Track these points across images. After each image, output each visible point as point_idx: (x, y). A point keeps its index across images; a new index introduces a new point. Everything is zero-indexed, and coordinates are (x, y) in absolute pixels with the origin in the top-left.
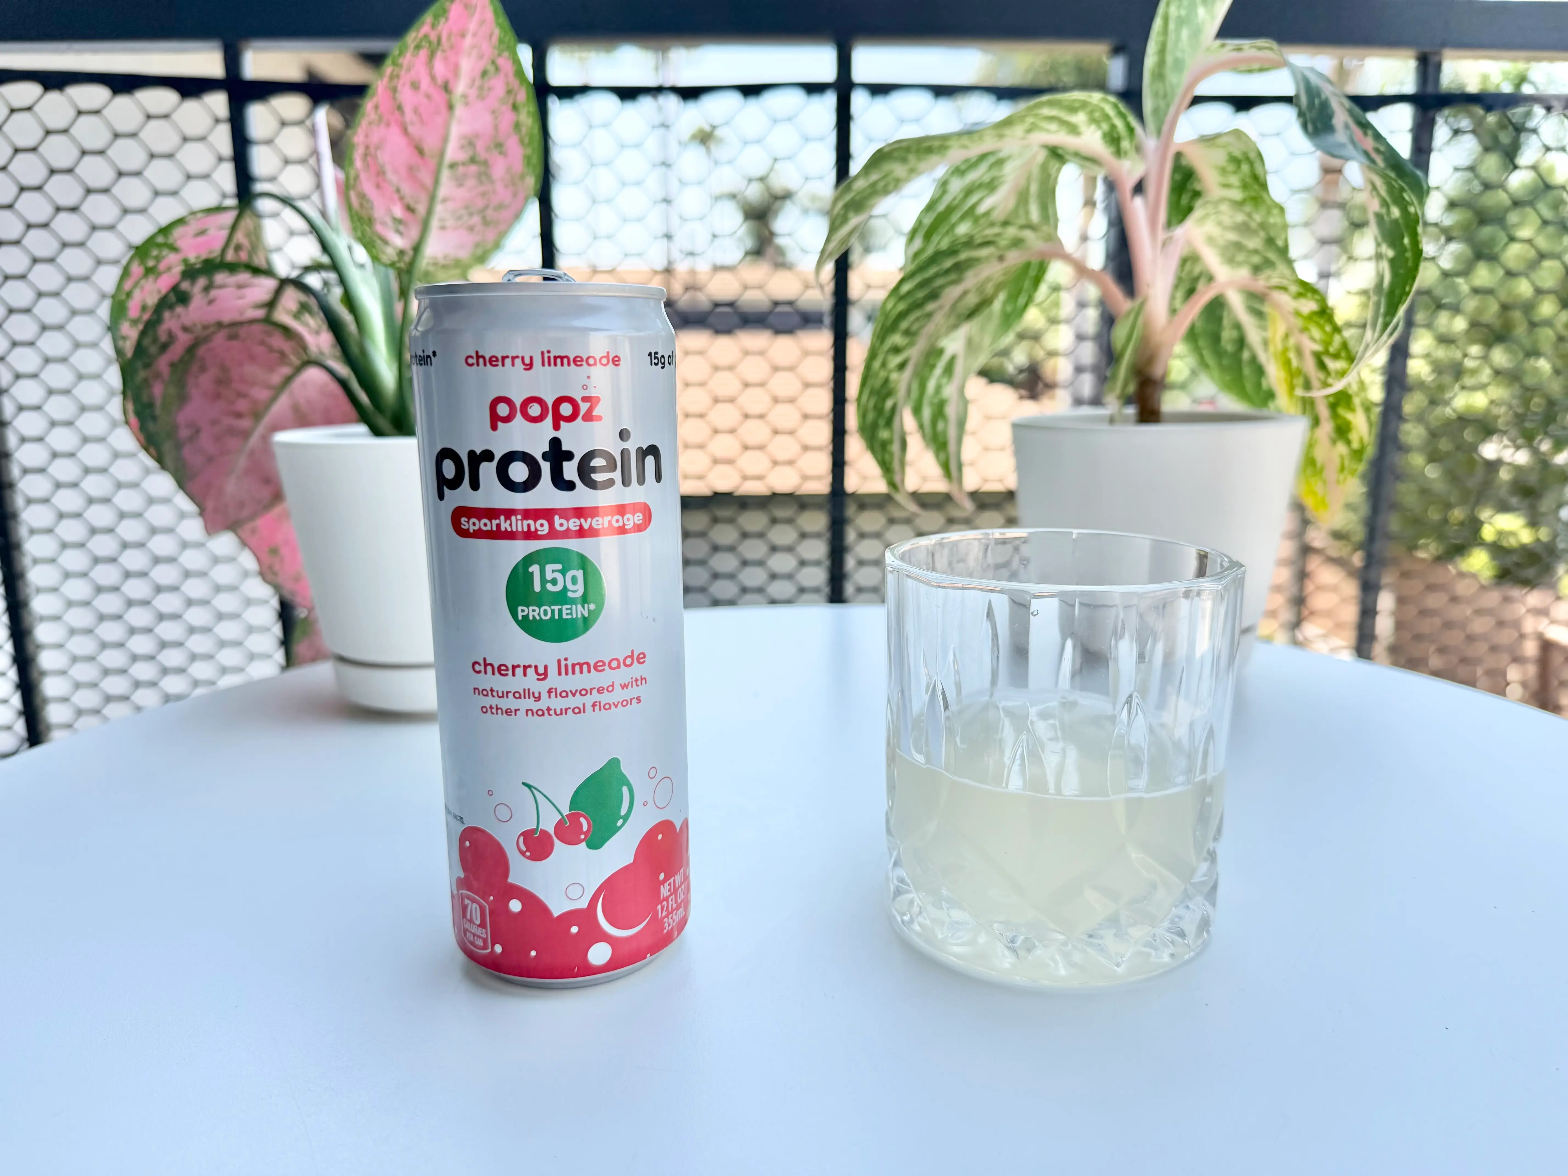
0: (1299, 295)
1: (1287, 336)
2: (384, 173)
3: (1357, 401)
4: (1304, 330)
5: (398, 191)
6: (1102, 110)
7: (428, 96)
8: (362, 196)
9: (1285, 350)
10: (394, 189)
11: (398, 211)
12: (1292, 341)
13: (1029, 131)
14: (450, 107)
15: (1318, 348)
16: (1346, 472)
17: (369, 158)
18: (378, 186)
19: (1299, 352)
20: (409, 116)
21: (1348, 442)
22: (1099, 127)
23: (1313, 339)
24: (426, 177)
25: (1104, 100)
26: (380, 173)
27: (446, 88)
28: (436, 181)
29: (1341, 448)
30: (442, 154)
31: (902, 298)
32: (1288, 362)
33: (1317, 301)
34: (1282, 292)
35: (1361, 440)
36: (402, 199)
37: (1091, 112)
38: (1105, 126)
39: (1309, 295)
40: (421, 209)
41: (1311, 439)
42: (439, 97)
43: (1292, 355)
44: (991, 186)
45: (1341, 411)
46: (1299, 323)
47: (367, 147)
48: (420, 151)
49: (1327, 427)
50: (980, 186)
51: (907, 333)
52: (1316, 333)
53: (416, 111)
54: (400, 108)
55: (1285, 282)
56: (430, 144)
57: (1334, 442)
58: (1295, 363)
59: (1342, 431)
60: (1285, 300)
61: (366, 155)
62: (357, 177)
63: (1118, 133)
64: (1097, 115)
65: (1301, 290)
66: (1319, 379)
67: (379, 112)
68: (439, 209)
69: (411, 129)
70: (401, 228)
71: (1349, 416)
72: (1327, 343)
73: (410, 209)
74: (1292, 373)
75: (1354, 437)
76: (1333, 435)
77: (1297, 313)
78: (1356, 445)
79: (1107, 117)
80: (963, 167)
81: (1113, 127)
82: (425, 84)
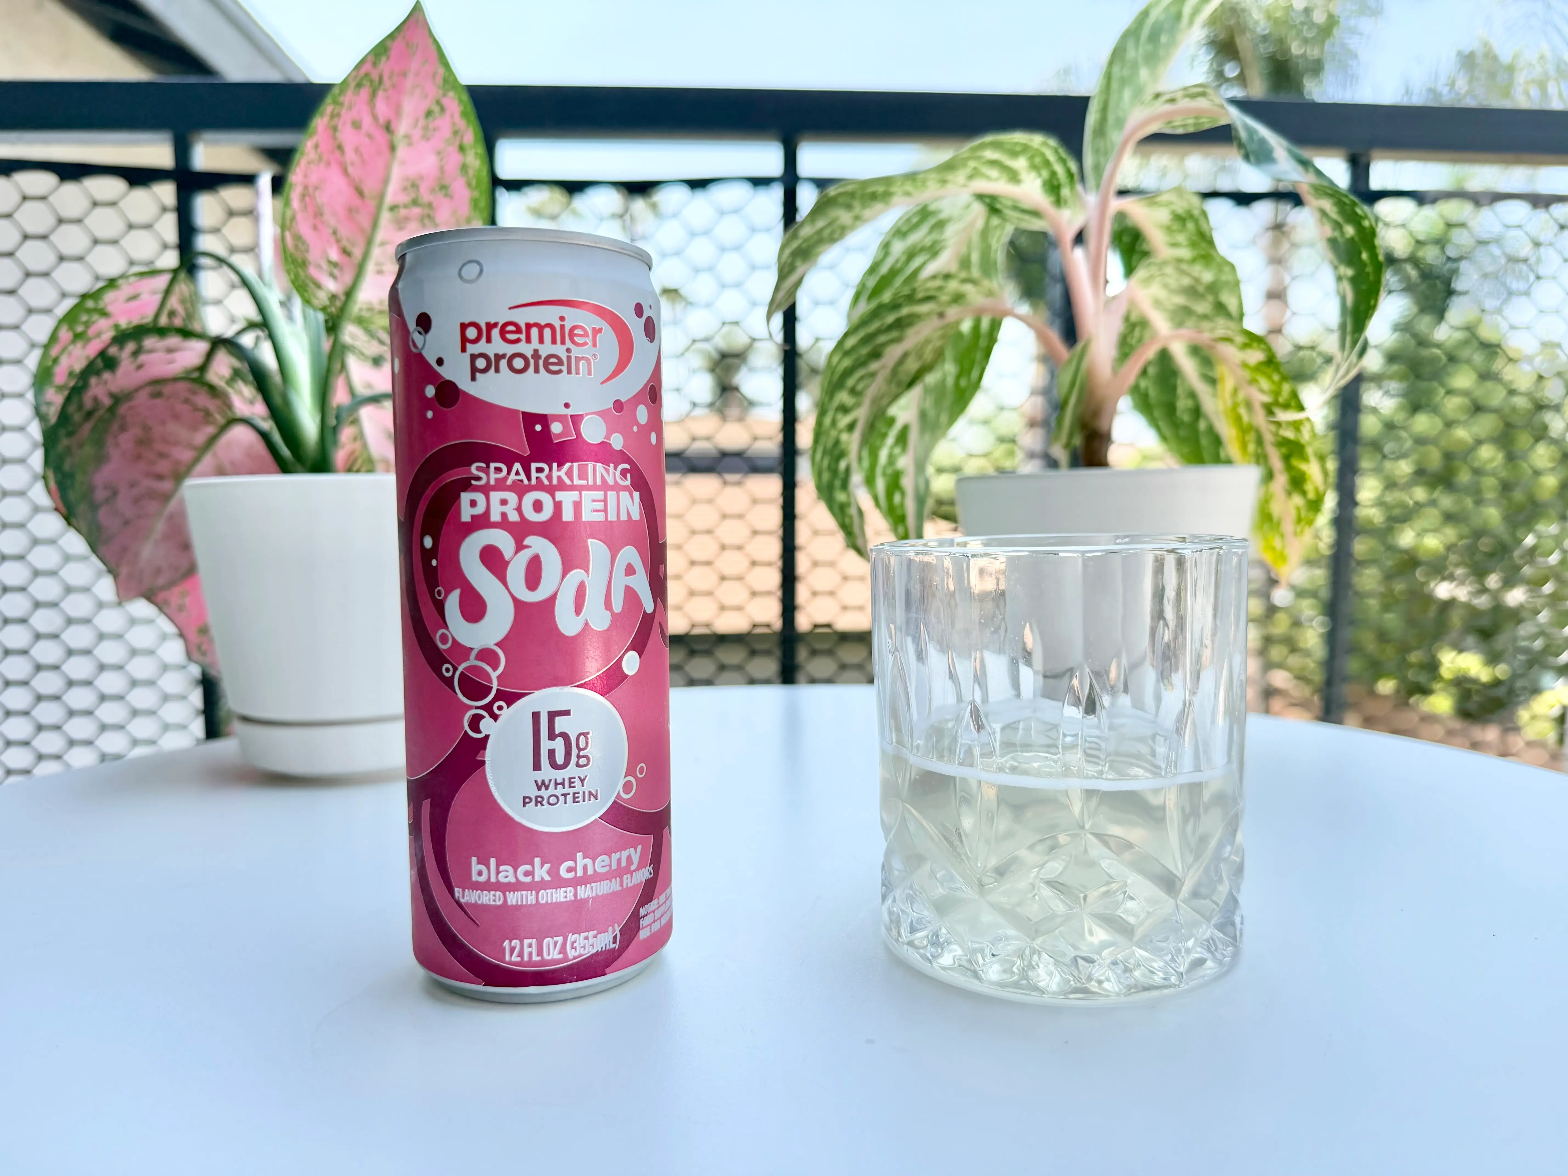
0: (1245, 346)
1: (1235, 391)
2: (321, 214)
3: (1310, 451)
4: (1253, 382)
5: (335, 233)
6: (1043, 155)
7: (369, 136)
8: (298, 238)
9: (1235, 406)
10: (331, 231)
11: (334, 255)
12: (1241, 396)
13: (971, 177)
14: (392, 148)
15: (1267, 399)
16: (1303, 523)
17: (307, 199)
18: (315, 228)
19: (1249, 405)
20: (350, 155)
21: (1304, 493)
22: (1040, 175)
23: (1262, 391)
24: (365, 221)
25: (1044, 144)
26: (318, 214)
27: (388, 128)
28: (375, 224)
29: (1297, 500)
30: (381, 196)
31: (847, 353)
32: (1238, 419)
33: (1263, 350)
34: (1228, 343)
35: (1317, 490)
36: (338, 241)
37: (1031, 158)
38: (1045, 174)
39: (1255, 344)
40: (357, 253)
41: (1267, 492)
42: (381, 138)
43: (1242, 411)
44: (933, 251)
45: (1295, 462)
46: (1247, 374)
47: (306, 187)
48: (360, 193)
49: (1281, 480)
50: (923, 249)
51: (853, 391)
52: (1265, 384)
53: (357, 151)
54: (340, 147)
55: (1229, 333)
56: (370, 187)
57: (1289, 494)
58: (1246, 418)
59: (1297, 482)
60: (1232, 353)
61: (303, 196)
62: (293, 219)
63: (1058, 179)
64: (1037, 160)
65: (1247, 341)
66: (1271, 432)
67: (319, 151)
68: (376, 252)
69: (350, 169)
70: (336, 272)
71: (1303, 466)
72: (1277, 393)
73: (345, 252)
74: (1244, 429)
75: (1309, 487)
76: (1288, 487)
77: (1245, 365)
78: (1311, 495)
79: (1047, 163)
80: (904, 229)
81: (1053, 174)
82: (367, 122)
